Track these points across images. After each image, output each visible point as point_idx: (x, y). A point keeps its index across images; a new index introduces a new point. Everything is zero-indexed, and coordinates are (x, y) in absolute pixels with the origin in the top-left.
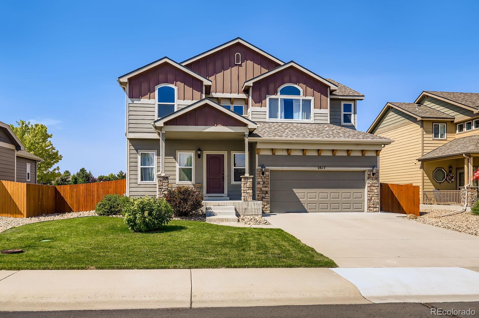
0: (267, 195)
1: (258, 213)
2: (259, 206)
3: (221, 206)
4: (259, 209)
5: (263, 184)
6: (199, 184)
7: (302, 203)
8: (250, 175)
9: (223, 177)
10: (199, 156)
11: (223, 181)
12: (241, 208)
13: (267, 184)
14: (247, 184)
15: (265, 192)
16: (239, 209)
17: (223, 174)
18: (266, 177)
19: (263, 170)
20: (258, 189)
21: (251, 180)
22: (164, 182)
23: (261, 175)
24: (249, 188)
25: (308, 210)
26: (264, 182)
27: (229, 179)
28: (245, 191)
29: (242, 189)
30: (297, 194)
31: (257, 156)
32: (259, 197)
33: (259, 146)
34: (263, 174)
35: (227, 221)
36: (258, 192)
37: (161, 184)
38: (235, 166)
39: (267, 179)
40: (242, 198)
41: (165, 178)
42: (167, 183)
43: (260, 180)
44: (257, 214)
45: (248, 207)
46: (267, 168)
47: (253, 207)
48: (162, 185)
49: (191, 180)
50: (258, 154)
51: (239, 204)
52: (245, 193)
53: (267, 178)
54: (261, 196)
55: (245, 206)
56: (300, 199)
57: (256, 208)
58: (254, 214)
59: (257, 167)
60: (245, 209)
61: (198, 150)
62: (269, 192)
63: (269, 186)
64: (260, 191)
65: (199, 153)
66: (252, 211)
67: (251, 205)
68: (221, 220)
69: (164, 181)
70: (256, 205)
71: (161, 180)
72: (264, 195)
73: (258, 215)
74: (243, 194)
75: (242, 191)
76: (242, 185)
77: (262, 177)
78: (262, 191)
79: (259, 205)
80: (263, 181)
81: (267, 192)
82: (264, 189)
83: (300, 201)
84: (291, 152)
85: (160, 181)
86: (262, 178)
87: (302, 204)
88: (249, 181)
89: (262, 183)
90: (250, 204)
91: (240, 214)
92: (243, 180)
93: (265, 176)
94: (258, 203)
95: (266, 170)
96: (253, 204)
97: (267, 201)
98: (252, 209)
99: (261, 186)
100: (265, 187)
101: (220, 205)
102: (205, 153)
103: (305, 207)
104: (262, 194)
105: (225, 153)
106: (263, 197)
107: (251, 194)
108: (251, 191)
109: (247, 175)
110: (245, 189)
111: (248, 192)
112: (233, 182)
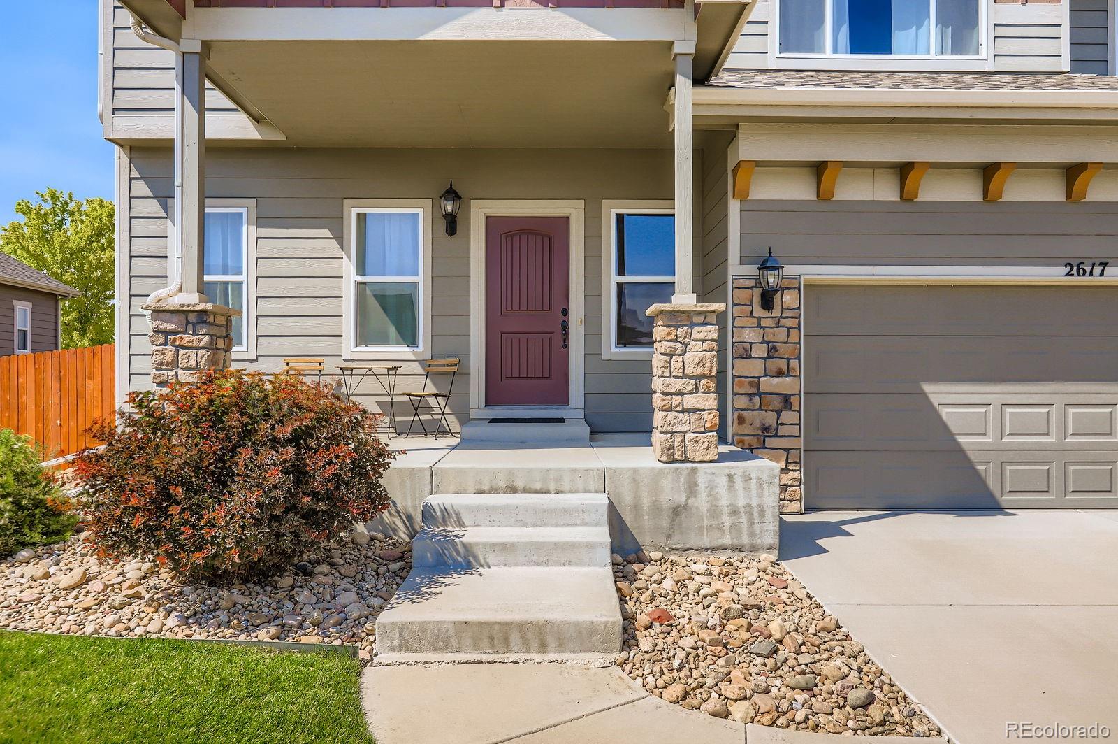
0: (787, 416)
1: (752, 534)
2: (760, 496)
3: (525, 490)
4: (762, 513)
5: (769, 357)
6: (448, 356)
7: (973, 457)
8: (701, 299)
9: (565, 328)
10: (452, 225)
11: (566, 344)
12: (646, 502)
13: (788, 360)
14: (687, 356)
15: (777, 403)
16: (636, 508)
17: (566, 312)
18: (783, 321)
19: (771, 281)
20: (741, 385)
21: (712, 332)
22: (184, 343)
23: (758, 311)
24: (699, 377)
25: (1005, 499)
26: (774, 349)
27: (594, 335)
28: (676, 400)
29: (654, 387)
30: (945, 412)
31: (734, 207)
32: (746, 429)
33: (747, 148)
34: (767, 300)
35: (534, 644)
36: (742, 402)
37: (168, 358)
38: (621, 271)
39: (789, 328)
40: (657, 436)
41: (192, 318)
42: (201, 352)
43: (750, 336)
44: (746, 540)
45: (691, 500)
46: (789, 270)
47: (724, 500)
48: (174, 363)
49: (412, 342)
50: (743, 195)
51: (634, 480)
52: (671, 409)
53: (788, 322)
54: (758, 424)
55: (672, 494)
56: (960, 439)
57: (741, 503)
58: (727, 540)
59: (735, 267)
60: (677, 511)
61: (447, 192)
62: (800, 402)
63: (799, 367)
64: (751, 396)
65: (449, 208)
66: (714, 522)
67: (711, 487)
68: (492, 638)
69: (187, 339)
70: (739, 484)
71: (166, 333)
72: (770, 418)
73: (754, 548)
74: (659, 418)
75: (657, 400)
76: (657, 361)
77: (759, 318)
78: (760, 394)
79: (760, 485)
80: (768, 343)
81: (787, 401)
82: (770, 384)
83: (960, 451)
84: (923, 181)
85: (161, 338)
86: (759, 326)
87: (970, 465)
88: (701, 336)
89: (760, 351)
90: (702, 481)
91: (645, 540)
92: (659, 331)
93: (777, 312)
94: (754, 476)
95: (786, 283)
96: (722, 482)
97: (787, 450)
98: (714, 512)
99: (754, 367)
100: (779, 373)
101: (520, 483)
102: (478, 213)
103: (991, 483)
104: (760, 409)
105: (574, 210)
106: (765, 429)
107: (711, 418)
108: (711, 401)
109: (684, 299)
110: (676, 385)
111: (690, 402)
112: (611, 349)
